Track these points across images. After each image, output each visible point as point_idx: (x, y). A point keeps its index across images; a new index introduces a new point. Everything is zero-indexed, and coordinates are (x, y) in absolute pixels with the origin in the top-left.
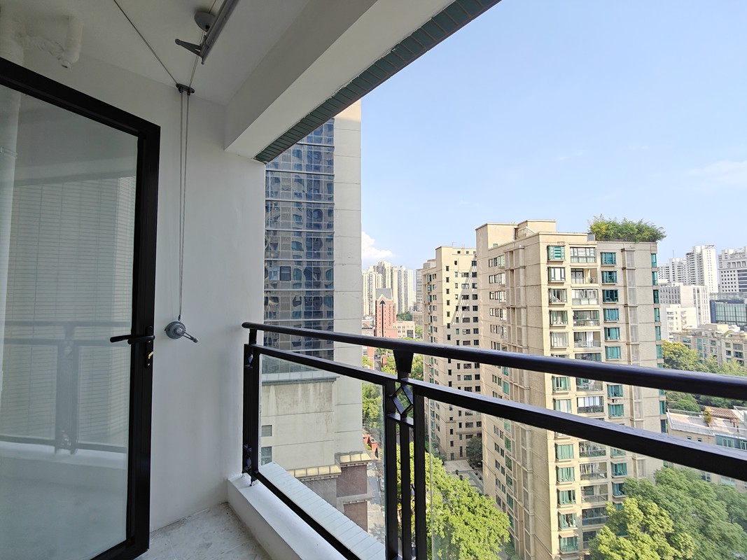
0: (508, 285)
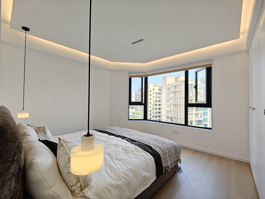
0: (174, 97)
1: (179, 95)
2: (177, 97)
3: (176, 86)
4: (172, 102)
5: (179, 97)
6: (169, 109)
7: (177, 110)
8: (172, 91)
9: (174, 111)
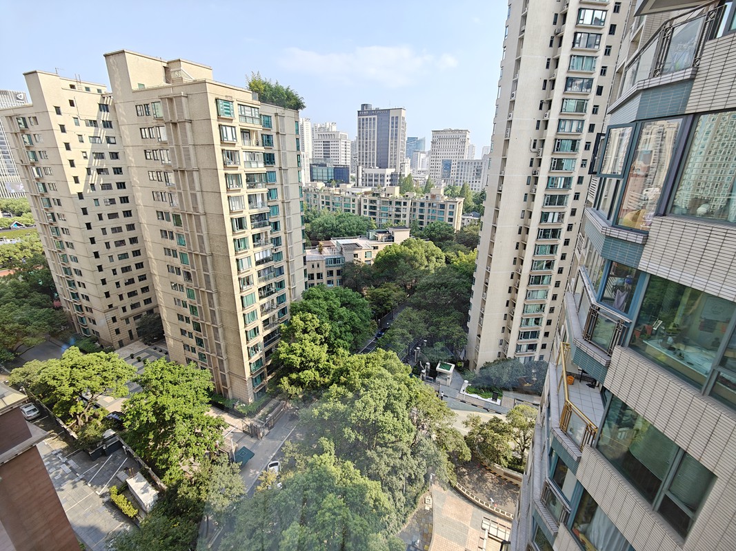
0: (171, 143)
1: (189, 134)
2: (185, 142)
3: (171, 100)
4: (167, 161)
5: (190, 141)
6: (162, 187)
7: (192, 188)
8: (160, 119)
9: (180, 194)
